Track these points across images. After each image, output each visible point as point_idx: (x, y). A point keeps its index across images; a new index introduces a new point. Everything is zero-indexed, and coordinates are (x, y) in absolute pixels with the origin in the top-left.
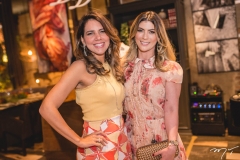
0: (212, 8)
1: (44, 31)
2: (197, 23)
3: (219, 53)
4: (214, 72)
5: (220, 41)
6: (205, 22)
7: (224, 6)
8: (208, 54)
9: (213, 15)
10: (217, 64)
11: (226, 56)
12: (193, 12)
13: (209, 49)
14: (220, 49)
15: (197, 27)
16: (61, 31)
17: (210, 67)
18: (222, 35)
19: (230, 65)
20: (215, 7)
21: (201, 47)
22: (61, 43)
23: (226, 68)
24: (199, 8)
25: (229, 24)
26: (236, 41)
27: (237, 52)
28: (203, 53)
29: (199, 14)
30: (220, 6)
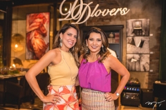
0: (137, 36)
1: (33, 34)
2: (129, 43)
3: (139, 61)
4: (135, 71)
5: (140, 54)
6: (133, 43)
7: (144, 36)
8: (133, 60)
9: (138, 40)
10: (137, 67)
11: (143, 63)
12: (127, 36)
13: (133, 58)
14: (140, 58)
15: (128, 45)
16: (44, 35)
17: (133, 68)
18: (141, 51)
19: (144, 68)
20: (139, 36)
21: (129, 56)
22: (43, 43)
23: (142, 69)
24: (131, 35)
25: (146, 46)
26: (149, 56)
27: (149, 61)
28: (130, 60)
29: (130, 38)
30: (142, 35)
